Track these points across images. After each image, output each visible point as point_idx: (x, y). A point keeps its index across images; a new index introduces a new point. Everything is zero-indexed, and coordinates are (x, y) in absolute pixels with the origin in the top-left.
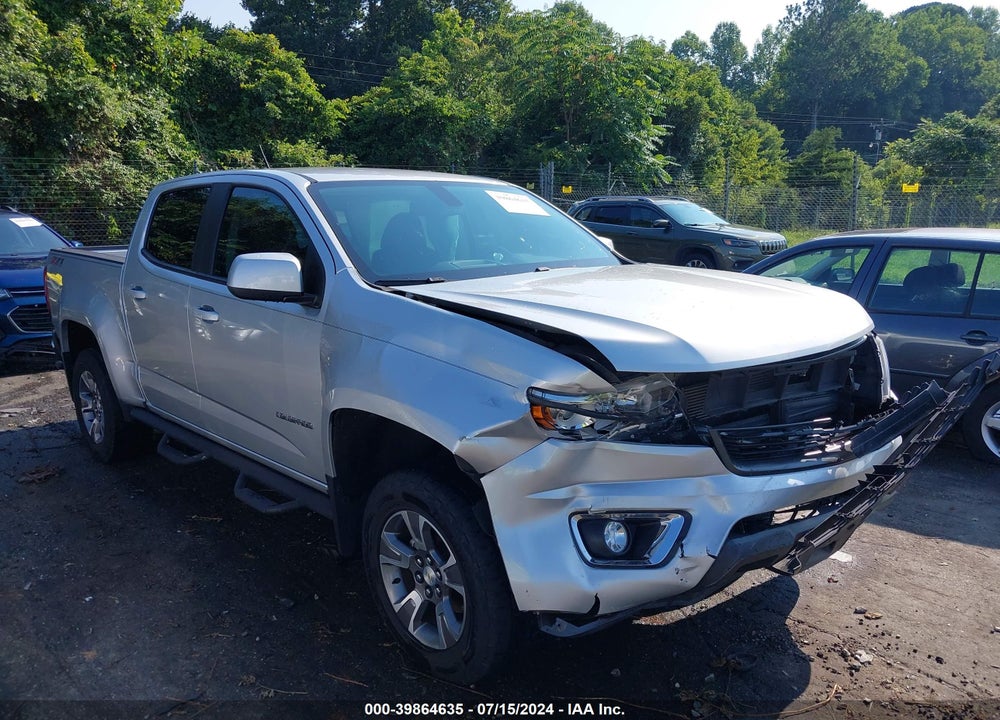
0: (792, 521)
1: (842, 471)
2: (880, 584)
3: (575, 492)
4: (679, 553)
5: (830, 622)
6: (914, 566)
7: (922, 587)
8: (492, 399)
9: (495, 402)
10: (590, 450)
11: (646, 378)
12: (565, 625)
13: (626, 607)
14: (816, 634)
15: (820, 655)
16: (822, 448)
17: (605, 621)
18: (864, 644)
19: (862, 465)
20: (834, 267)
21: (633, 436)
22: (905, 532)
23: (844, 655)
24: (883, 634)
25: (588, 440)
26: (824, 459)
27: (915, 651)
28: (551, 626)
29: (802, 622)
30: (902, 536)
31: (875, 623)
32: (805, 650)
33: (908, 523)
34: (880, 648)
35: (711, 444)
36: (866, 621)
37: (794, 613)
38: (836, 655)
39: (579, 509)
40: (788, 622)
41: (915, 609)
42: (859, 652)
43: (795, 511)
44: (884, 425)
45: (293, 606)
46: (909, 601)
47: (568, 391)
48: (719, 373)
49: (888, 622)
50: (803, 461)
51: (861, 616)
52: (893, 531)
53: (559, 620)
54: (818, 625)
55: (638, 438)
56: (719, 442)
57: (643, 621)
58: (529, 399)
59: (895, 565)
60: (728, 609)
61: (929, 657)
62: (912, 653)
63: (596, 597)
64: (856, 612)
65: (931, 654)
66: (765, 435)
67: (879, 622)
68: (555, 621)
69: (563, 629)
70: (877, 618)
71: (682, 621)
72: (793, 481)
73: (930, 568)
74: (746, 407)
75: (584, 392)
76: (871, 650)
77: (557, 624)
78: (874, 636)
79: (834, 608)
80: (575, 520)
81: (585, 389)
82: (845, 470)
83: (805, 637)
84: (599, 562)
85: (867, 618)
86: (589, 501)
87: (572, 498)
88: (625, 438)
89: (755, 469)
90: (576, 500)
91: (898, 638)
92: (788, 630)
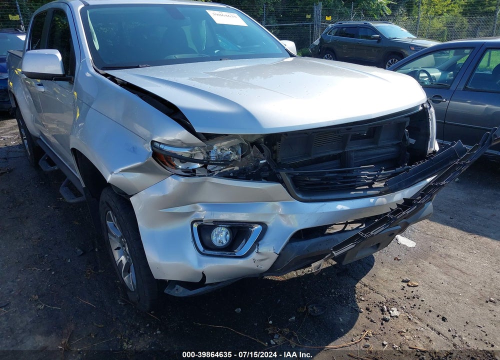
0: (343, 231)
1: (381, 200)
2: (427, 263)
3: (196, 208)
4: (256, 250)
5: (384, 286)
6: (453, 252)
7: (453, 267)
8: (133, 148)
9: (134, 150)
10: (203, 182)
11: (227, 137)
12: (181, 289)
13: (224, 280)
14: (372, 295)
15: (367, 309)
16: (370, 185)
17: (210, 287)
18: (399, 303)
19: (399, 197)
20: (458, 63)
21: (231, 174)
22: (456, 230)
23: (382, 310)
24: (414, 298)
25: (200, 176)
26: (369, 192)
27: (430, 311)
28: (172, 289)
29: (367, 286)
30: (453, 232)
31: (412, 289)
32: (360, 305)
33: (461, 224)
34: (408, 307)
35: (281, 182)
36: (407, 288)
37: (364, 280)
38: (378, 309)
39: (197, 218)
40: (358, 285)
41: (442, 281)
42: (393, 309)
43: (346, 224)
44: (415, 171)
45: (83, 254)
46: (440, 276)
47: (174, 144)
48: (286, 134)
49: (420, 289)
50: (352, 193)
51: (405, 284)
52: (448, 228)
53: (177, 286)
54: (376, 288)
55: (236, 176)
56: (288, 180)
57: (270, 278)
58: (152, 149)
59: (442, 251)
60: (324, 274)
61: (438, 316)
62: (428, 312)
63: (203, 273)
64: (403, 281)
65: (440, 313)
66: (327, 175)
67: (415, 289)
68: (175, 287)
69: (180, 292)
70: (415, 286)
71: (294, 278)
72: (341, 206)
73: (463, 254)
74: (313, 157)
75: (185, 145)
76: (402, 308)
77: (176, 288)
78: (408, 298)
79: (391, 277)
80: (195, 225)
81: (185, 144)
82: (384, 199)
83: (363, 296)
84: (207, 252)
85: (408, 285)
86: (204, 214)
87: (194, 212)
88: (226, 176)
89: (313, 198)
90: (195, 213)
91: (422, 301)
92: (355, 291)
